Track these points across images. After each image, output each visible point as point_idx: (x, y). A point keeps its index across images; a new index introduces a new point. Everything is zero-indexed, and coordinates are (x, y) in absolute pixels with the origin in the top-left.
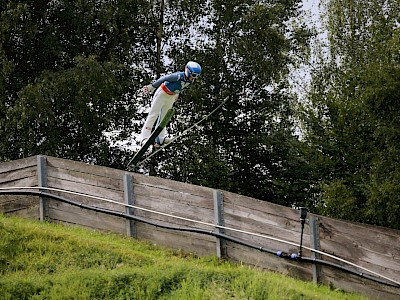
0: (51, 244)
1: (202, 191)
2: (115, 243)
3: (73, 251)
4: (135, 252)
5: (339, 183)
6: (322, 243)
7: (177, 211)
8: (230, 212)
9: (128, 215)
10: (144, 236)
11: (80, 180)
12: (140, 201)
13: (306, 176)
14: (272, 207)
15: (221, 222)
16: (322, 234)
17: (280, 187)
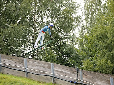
0: (3, 80)
1: (48, 63)
2: (22, 79)
3: (9, 82)
4: (28, 82)
5: (88, 60)
6: (83, 78)
7: (40, 69)
8: (56, 69)
9: (26, 71)
10: (30, 77)
11: (11, 61)
12: (29, 67)
13: (79, 58)
14: (68, 68)
15: (53, 72)
16: (83, 75)
17: (71, 62)
